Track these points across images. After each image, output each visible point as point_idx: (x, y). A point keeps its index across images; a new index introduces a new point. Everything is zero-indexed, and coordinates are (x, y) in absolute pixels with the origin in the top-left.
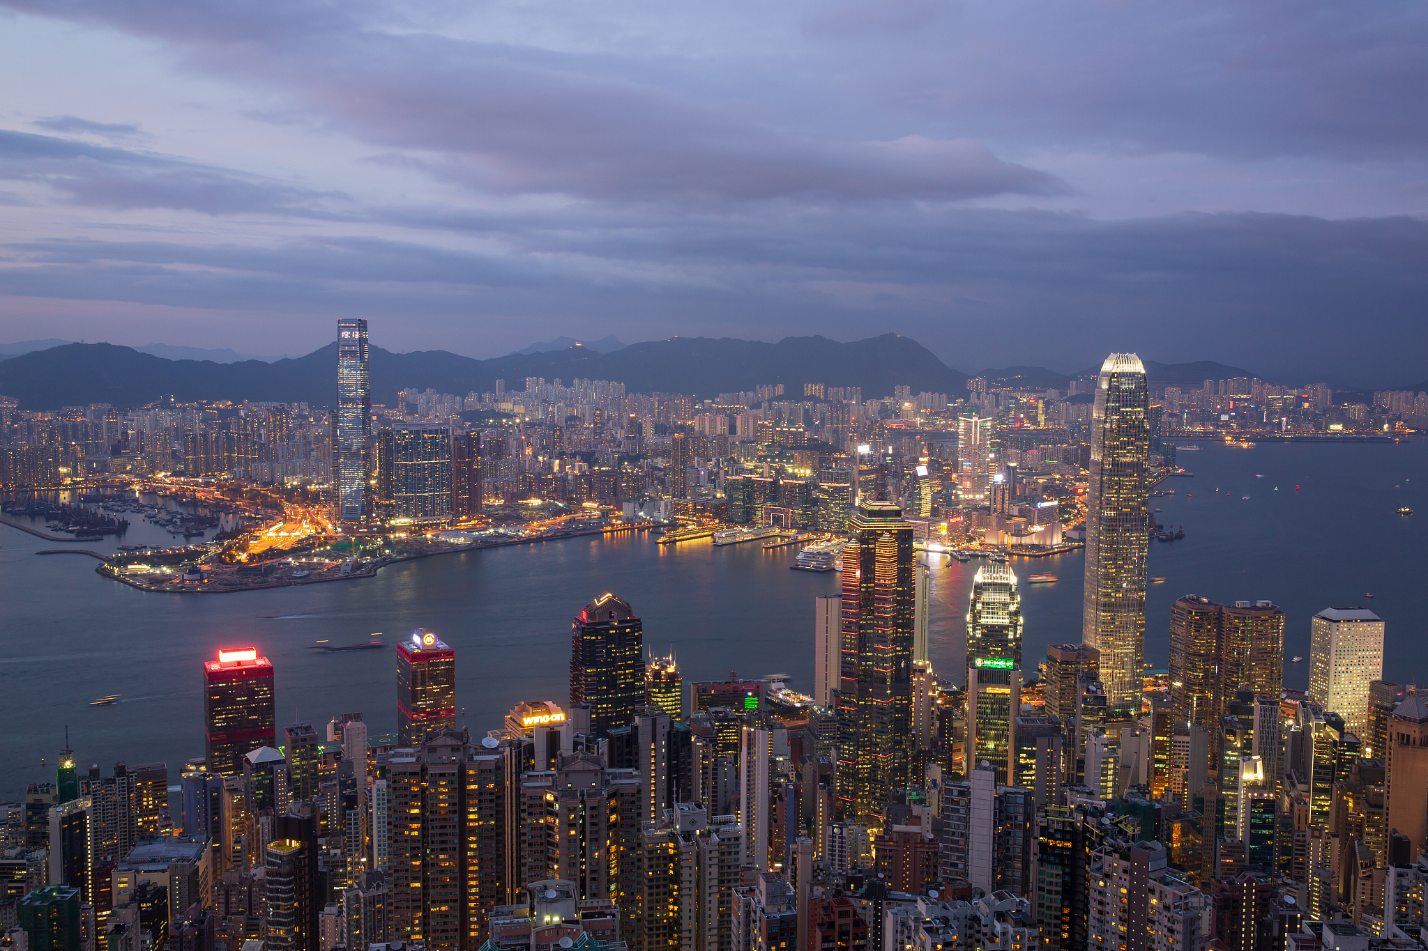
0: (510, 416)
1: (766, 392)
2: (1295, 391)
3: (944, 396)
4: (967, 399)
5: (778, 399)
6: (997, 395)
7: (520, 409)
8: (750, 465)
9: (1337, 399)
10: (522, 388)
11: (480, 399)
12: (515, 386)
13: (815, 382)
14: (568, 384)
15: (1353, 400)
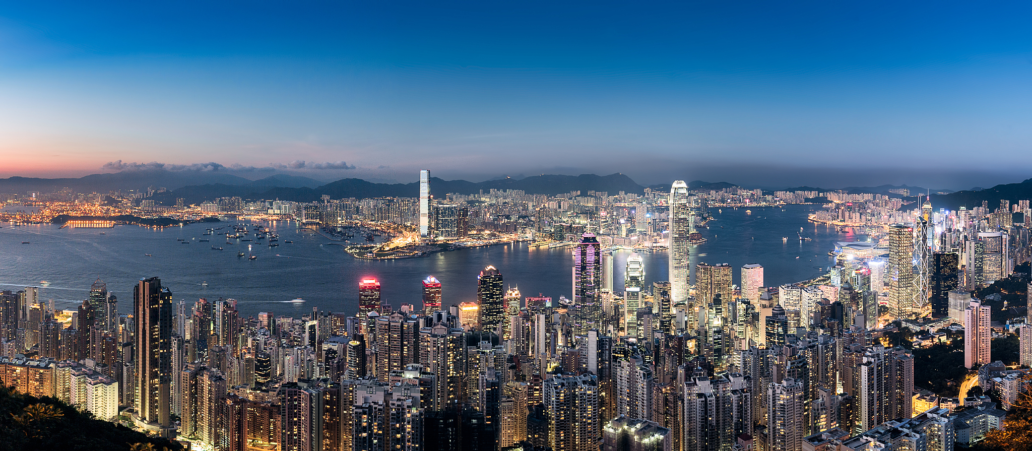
0: (484, 202)
1: (574, 193)
2: (751, 192)
3: (636, 194)
4: (644, 196)
5: (578, 196)
6: (654, 194)
7: (488, 200)
8: (565, 220)
9: (764, 194)
10: (489, 192)
11: (474, 197)
12: (486, 192)
13: (591, 190)
14: (505, 191)
15: (769, 194)
